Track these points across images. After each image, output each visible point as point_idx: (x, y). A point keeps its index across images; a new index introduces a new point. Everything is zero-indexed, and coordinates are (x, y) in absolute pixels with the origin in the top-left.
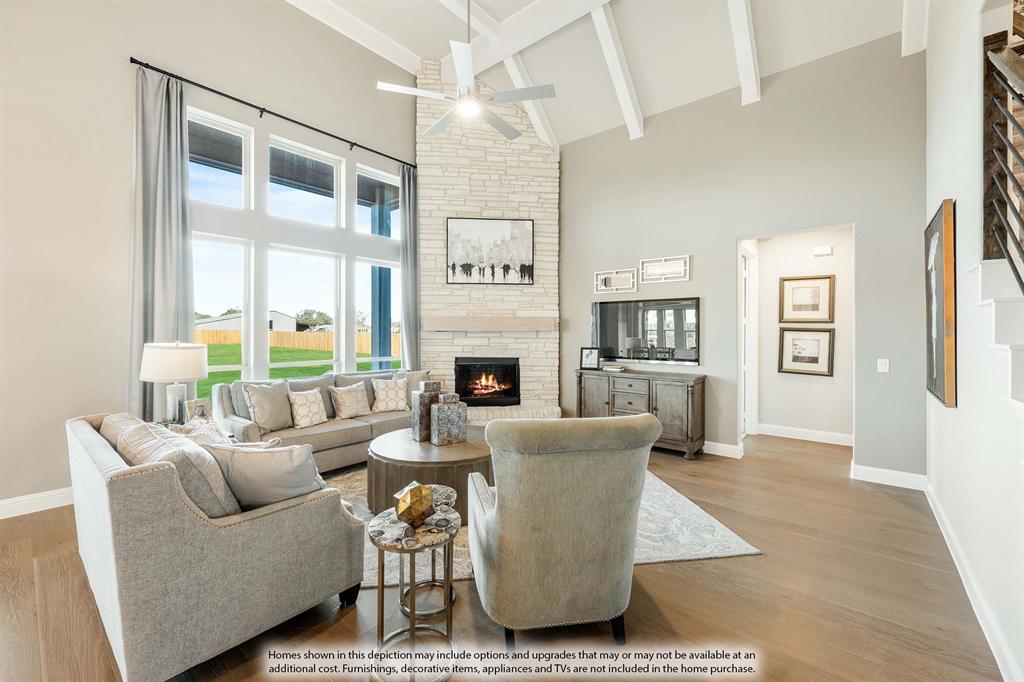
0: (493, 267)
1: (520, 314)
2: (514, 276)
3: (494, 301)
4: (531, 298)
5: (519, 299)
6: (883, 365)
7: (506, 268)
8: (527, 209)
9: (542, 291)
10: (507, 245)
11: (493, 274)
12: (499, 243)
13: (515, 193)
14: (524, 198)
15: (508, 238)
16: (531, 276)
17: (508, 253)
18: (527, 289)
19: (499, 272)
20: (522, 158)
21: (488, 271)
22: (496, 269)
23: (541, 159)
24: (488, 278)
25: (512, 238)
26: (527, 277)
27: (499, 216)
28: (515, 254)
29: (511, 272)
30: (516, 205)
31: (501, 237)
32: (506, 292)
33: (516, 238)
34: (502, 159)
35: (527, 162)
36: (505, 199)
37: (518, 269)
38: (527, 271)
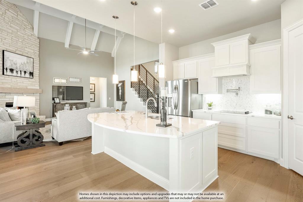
0: (21, 71)
1: (28, 87)
2: (27, 75)
3: (20, 83)
4: (31, 83)
5: (28, 83)
6: (110, 98)
7: (25, 72)
8: (30, 54)
9: (35, 81)
10: (25, 65)
11: (21, 74)
12: (23, 63)
13: (27, 48)
14: (30, 50)
15: (26, 62)
16: (33, 76)
17: (26, 67)
18: (31, 80)
19: (23, 73)
20: (29, 37)
21: (19, 72)
22: (22, 72)
23: (34, 40)
24: (19, 75)
25: (27, 63)
26: (31, 76)
27: (22, 54)
28: (28, 68)
29: (26, 73)
30: (27, 52)
31: (23, 62)
32: (24, 80)
33: (28, 63)
34: (22, 35)
35: (30, 39)
36: (24, 49)
37: (29, 73)
38: (31, 74)
